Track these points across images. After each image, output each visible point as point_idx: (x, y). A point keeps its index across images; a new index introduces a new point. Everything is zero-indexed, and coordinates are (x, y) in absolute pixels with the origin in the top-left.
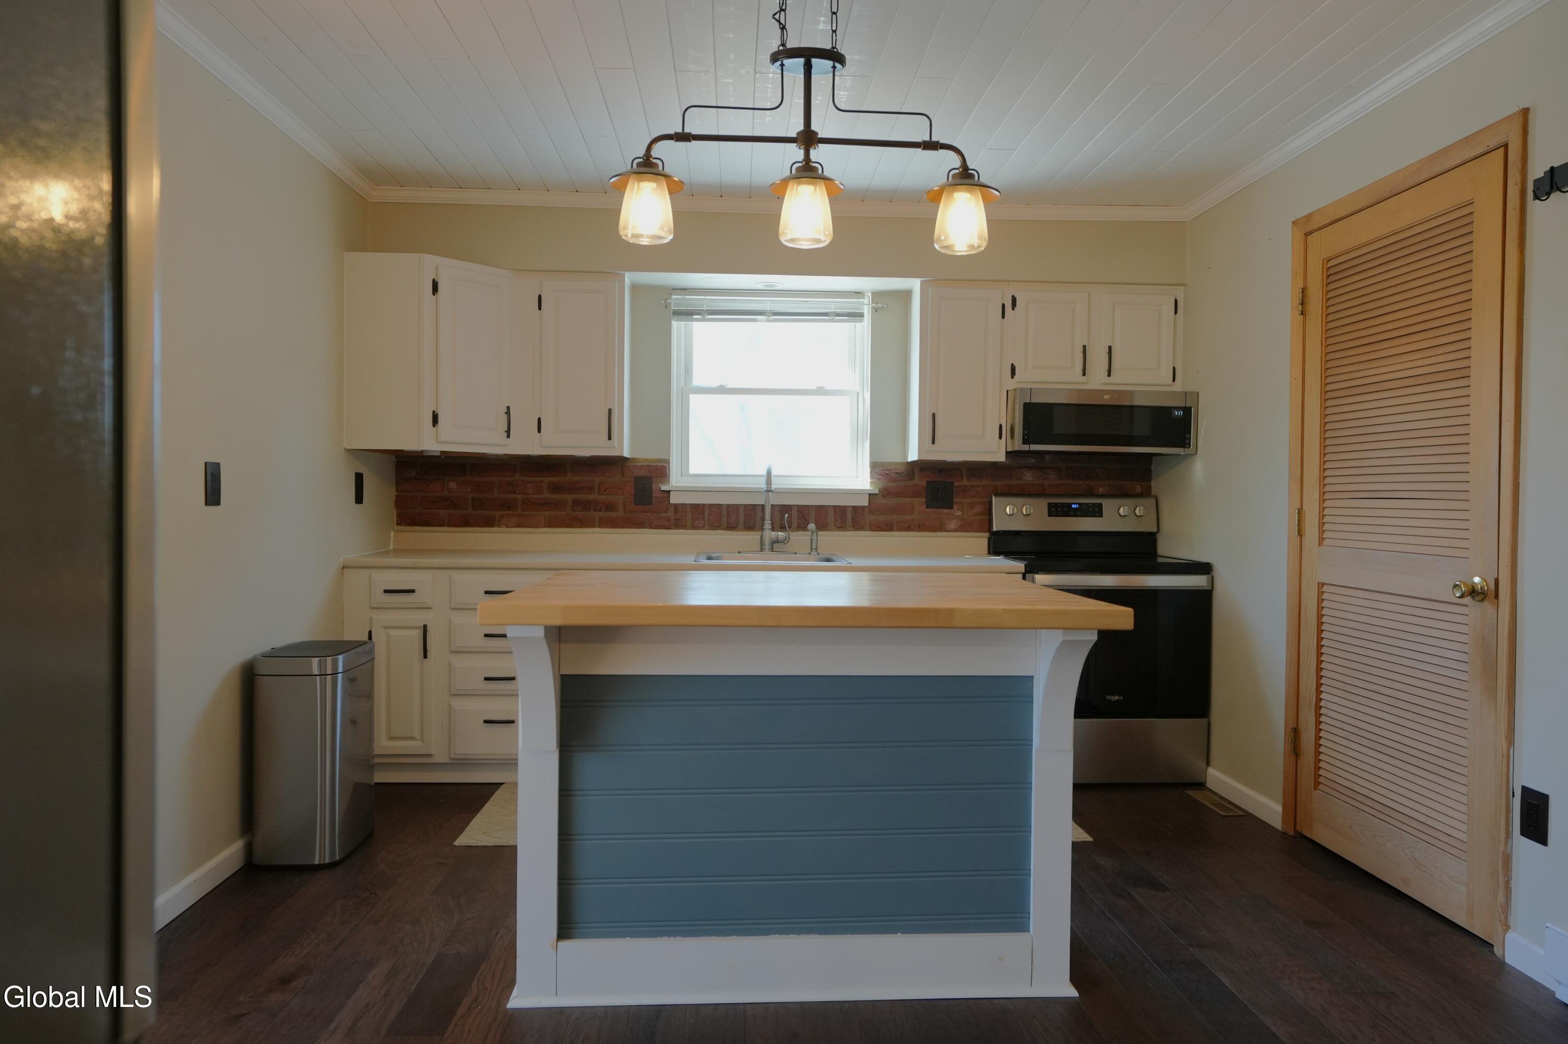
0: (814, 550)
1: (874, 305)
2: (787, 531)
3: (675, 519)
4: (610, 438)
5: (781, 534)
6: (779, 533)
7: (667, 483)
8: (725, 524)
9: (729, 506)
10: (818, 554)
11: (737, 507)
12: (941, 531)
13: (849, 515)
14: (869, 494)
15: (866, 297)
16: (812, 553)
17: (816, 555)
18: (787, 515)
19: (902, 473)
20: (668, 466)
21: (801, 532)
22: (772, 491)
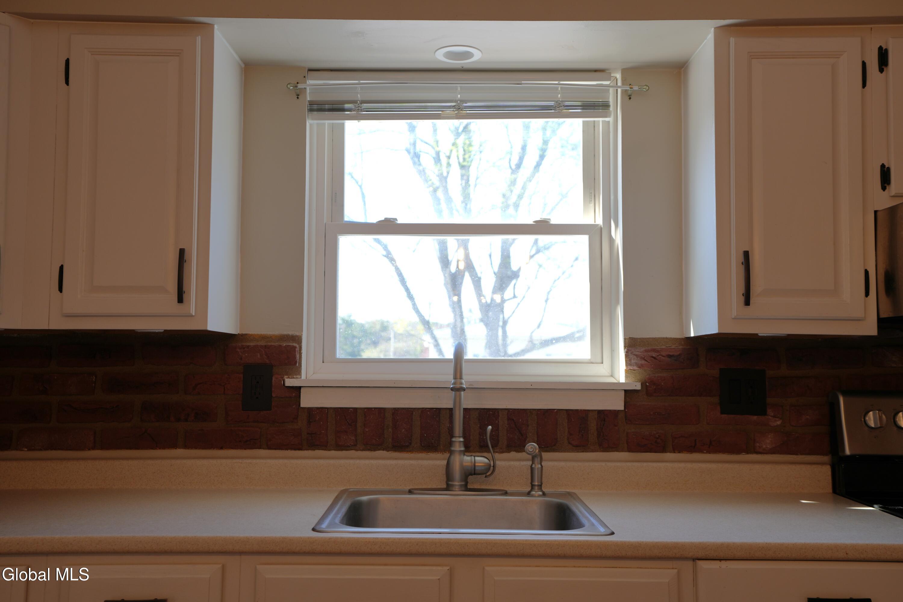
0: (536, 488)
1: (627, 88)
2: (489, 451)
3: (308, 434)
4: (180, 300)
5: (481, 460)
6: (477, 458)
7: (296, 375)
8: (390, 440)
9: (395, 411)
10: (544, 494)
11: (408, 412)
12: (748, 452)
13: (593, 425)
14: (626, 391)
15: (612, 79)
16: (533, 493)
17: (539, 496)
18: (490, 427)
19: (680, 355)
20: (297, 346)
21: (513, 454)
22: (464, 390)
